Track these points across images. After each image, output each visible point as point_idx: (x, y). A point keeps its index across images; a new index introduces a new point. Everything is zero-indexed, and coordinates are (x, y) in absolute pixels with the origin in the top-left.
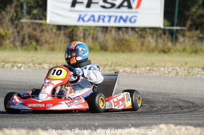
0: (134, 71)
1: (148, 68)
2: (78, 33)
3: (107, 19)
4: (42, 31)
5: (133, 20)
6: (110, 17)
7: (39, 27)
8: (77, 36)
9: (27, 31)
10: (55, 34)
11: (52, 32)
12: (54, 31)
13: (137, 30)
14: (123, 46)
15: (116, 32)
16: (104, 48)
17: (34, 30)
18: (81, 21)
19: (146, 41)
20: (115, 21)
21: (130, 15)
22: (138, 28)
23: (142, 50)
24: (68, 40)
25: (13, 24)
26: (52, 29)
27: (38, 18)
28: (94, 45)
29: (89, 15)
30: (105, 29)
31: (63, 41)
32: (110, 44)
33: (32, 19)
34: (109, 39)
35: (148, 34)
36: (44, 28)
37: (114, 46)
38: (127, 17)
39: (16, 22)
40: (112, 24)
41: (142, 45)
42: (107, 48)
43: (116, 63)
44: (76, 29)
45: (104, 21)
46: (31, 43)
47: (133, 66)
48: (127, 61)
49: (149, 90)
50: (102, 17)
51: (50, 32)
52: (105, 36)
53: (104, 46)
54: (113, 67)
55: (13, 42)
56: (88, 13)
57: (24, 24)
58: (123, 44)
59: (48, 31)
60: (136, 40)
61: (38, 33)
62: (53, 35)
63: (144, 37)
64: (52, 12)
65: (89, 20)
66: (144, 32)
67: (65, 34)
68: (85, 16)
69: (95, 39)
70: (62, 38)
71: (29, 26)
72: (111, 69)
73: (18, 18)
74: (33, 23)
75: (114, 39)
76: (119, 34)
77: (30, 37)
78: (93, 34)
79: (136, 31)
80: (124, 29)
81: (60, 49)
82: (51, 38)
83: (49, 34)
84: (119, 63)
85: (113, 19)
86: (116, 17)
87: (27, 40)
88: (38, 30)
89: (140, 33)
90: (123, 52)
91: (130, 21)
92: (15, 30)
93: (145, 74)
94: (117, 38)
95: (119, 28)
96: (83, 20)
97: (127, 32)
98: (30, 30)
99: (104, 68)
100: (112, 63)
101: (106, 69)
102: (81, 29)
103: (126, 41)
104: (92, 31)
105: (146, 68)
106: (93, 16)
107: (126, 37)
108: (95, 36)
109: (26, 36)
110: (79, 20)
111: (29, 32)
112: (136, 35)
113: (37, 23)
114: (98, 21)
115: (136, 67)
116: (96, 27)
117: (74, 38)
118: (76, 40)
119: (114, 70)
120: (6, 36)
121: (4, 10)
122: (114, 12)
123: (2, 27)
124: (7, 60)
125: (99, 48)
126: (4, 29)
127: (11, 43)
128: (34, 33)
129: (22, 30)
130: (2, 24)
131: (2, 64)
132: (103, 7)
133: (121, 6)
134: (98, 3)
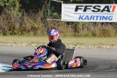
0: (111, 48)
2: (79, 27)
3: (95, 18)
4: (59, 25)
6: (97, 17)
7: (57, 23)
10: (66, 27)
11: (64, 26)
12: (66, 25)
14: (105, 34)
15: (101, 25)
18: (81, 19)
20: (100, 19)
21: (109, 16)
23: (115, 36)
24: (73, 30)
25: (42, 22)
26: (64, 24)
28: (89, 33)
29: (86, 15)
30: (94, 24)
31: (71, 31)
32: (98, 32)
33: (52, 18)
34: (97, 30)
36: (60, 23)
37: (100, 34)
38: (107, 17)
39: (44, 20)
40: (98, 21)
41: (116, 33)
42: (96, 34)
43: (101, 43)
44: (77, 25)
45: (94, 19)
48: (108, 42)
50: (93, 17)
52: (94, 28)
53: (94, 34)
56: (85, 15)
57: (48, 22)
58: (105, 32)
60: (112, 30)
61: (56, 27)
64: (64, 14)
65: (85, 19)
67: (72, 26)
68: (83, 16)
70: (70, 29)
71: (51, 22)
72: (98, 46)
75: (100, 29)
78: (88, 26)
79: (112, 25)
80: (105, 24)
81: (69, 36)
82: (64, 29)
83: (62, 27)
84: (103, 43)
86: (101, 17)
88: (57, 25)
89: (114, 26)
90: (105, 37)
91: (109, 19)
92: (43, 25)
94: (102, 29)
95: (103, 23)
97: (107, 26)
98: (52, 25)
99: (94, 46)
100: (99, 43)
101: (95, 46)
102: (81, 24)
103: (108, 31)
106: (88, 16)
107: (107, 28)
108: (89, 28)
110: (79, 19)
112: (112, 27)
113: (55, 21)
114: (91, 19)
115: (112, 45)
116: (90, 22)
117: (77, 29)
118: (78, 30)
119: (100, 47)
120: (38, 28)
121: (37, 14)
122: (99, 14)
123: (36, 23)
124: (39, 42)
125: (91, 34)
126: (37, 25)
127: (41, 32)
128: (54, 26)
129: (48, 25)
130: (36, 21)
131: (37, 44)
132: (93, 11)
133: (103, 10)
134: (90, 9)
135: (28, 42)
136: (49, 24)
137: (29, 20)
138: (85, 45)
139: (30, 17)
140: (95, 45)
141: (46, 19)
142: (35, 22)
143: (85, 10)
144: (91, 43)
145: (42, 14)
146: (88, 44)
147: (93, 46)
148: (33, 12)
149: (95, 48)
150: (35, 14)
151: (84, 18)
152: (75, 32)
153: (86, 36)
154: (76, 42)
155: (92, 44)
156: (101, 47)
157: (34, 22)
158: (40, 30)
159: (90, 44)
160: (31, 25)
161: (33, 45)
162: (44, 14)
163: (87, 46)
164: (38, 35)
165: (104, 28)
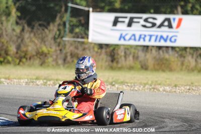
0: (173, 90)
1: (188, 87)
2: (119, 52)
3: (147, 38)
4: (84, 49)
5: (173, 40)
6: (151, 36)
7: (81, 45)
8: (118, 54)
9: (69, 49)
10: (97, 52)
11: (94, 51)
12: (96, 49)
13: (177, 49)
14: (163, 66)
15: (156, 51)
16: (144, 67)
17: (77, 48)
18: (122, 39)
19: (186, 61)
20: (156, 40)
21: (170, 35)
22: (178, 47)
23: (181, 70)
24: (109, 58)
25: (56, 42)
26: (94, 48)
27: (80, 36)
28: (135, 63)
29: (130, 33)
30: (145, 48)
31: (105, 60)
32: (151, 63)
33: (74, 37)
34: (150, 58)
35: (188, 54)
36: (86, 46)
37: (154, 65)
38: (167, 37)
39: (58, 40)
40: (153, 43)
41: (182, 64)
42: (148, 66)
43: (156, 82)
44: (117, 48)
45: (144, 40)
46: (73, 61)
47: (173, 85)
48: (168, 80)
49: (189, 109)
50: (143, 36)
51: (92, 50)
52: (145, 55)
53: (145, 65)
54: (153, 86)
55: (56, 60)
57: (67, 43)
58: (163, 63)
59: (90, 50)
60: (176, 59)
61: (80, 52)
62: (95, 53)
63: (184, 57)
64: (94, 31)
65: (130, 39)
66: (184, 52)
67: (106, 52)
68: (126, 35)
69: (136, 58)
70: (104, 56)
71: (71, 45)
72: (151, 87)
73: (60, 36)
74: (75, 41)
75: (155, 58)
76: (159, 53)
77: (72, 55)
78: (134, 53)
79: (176, 51)
80: (164, 49)
81: (102, 68)
83: (90, 53)
84: (159, 82)
85: (153, 38)
86: (157, 36)
87: (69, 58)
88: (80, 48)
89: (180, 53)
90: (163, 71)
91: (171, 41)
92: (57, 48)
93: (185, 93)
94: (158, 57)
95: (160, 48)
96: (125, 39)
97: (167, 52)
98: (72, 48)
99: (144, 87)
100: (152, 82)
101: (146, 87)
102: (122, 48)
103: (167, 60)
104: (133, 50)
105: (186, 87)
106: (134, 35)
107: (167, 56)
108: (136, 55)
109: (69, 54)
110: (120, 39)
111: (71, 51)
112: (176, 55)
113: (79, 42)
114: (139, 40)
115: (176, 86)
116: (137, 46)
117: (116, 57)
118: (118, 58)
119: (154, 89)
120: (49, 54)
121: (47, 28)
122: (155, 31)
123: (45, 45)
124: (50, 78)
125: (139, 66)
126: (47, 48)
127: (54, 61)
128: (76, 51)
129: (65, 48)
130: (45, 42)
131: (45, 81)
132: (144, 26)
133: (161, 25)
134: (138, 22)
135: (30, 77)
136: (67, 47)
137: (34, 39)
138: (129, 85)
139: (35, 35)
140: (145, 84)
141: (62, 38)
142: (43, 43)
143: (130, 25)
144: (140, 81)
145: (55, 29)
146: (134, 83)
147: (142, 87)
148: (40, 25)
149: (146, 90)
150: (43, 30)
151: (127, 37)
152: (112, 61)
153: (131, 68)
154: (113, 78)
155: (141, 84)
156: (157, 89)
157: (41, 43)
158: (51, 57)
159: (136, 83)
160: (35, 48)
161: (39, 84)
162: (59, 30)
163: (132, 87)
164: (48, 66)
165: (162, 56)
